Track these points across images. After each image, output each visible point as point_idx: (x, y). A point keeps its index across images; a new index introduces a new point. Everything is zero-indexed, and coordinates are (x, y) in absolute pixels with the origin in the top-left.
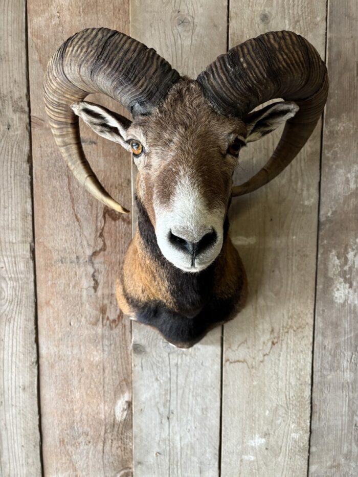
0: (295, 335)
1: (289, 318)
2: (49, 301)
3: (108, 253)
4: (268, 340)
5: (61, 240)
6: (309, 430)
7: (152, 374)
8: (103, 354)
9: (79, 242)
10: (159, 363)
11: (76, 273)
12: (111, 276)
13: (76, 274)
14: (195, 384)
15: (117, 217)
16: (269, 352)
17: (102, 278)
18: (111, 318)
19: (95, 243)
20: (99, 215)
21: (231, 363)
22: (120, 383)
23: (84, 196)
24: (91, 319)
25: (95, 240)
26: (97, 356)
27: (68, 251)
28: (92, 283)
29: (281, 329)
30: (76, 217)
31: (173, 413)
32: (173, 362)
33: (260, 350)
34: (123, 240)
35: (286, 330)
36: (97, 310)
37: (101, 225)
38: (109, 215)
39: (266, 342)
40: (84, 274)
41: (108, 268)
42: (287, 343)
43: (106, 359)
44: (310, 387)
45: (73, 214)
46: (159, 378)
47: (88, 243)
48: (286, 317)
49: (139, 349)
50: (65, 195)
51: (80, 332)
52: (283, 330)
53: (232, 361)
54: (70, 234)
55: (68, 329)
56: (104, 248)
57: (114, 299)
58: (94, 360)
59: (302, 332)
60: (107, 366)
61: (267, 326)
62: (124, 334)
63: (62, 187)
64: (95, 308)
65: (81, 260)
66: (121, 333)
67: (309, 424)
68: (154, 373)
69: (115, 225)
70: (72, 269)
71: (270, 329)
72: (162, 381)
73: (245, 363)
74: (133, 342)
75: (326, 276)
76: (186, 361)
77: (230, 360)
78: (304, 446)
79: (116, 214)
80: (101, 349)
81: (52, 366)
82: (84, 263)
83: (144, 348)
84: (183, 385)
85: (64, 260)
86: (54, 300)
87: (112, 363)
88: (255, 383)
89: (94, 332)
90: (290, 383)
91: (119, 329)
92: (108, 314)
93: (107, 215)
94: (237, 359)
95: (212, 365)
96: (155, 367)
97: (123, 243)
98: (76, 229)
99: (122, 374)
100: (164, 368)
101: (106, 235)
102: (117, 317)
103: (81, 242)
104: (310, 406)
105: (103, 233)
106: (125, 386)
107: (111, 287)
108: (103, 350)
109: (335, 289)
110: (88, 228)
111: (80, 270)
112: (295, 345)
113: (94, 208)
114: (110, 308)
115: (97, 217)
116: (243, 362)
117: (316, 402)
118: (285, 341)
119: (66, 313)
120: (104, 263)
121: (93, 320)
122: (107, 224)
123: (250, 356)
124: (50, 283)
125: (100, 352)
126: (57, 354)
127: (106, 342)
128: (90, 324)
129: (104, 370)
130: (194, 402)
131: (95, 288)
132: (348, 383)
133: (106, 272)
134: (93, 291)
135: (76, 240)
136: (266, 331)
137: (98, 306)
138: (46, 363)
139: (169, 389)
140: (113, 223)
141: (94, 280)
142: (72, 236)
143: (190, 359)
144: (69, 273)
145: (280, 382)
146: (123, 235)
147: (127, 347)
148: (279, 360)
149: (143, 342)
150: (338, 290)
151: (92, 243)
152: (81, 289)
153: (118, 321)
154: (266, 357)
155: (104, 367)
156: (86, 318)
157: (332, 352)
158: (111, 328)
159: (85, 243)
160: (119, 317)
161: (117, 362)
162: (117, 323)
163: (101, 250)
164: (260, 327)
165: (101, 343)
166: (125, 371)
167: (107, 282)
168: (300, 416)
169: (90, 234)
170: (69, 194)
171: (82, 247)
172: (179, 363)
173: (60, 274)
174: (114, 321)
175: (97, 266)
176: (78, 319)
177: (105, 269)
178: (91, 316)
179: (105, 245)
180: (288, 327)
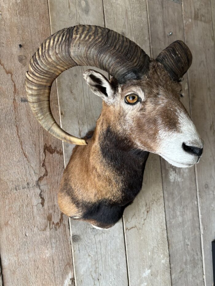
0: (157, 204)
1: (153, 196)
2: (7, 222)
3: (49, 177)
4: (145, 210)
5: (14, 173)
6: (169, 255)
7: (86, 253)
8: (52, 250)
9: (28, 172)
10: (89, 244)
11: (27, 195)
12: (53, 192)
14: (111, 250)
15: (53, 151)
16: (146, 218)
17: (47, 196)
18: (55, 222)
19: (40, 171)
20: (41, 150)
21: (129, 230)
22: (65, 268)
23: (29, 139)
24: (41, 227)
25: (40, 169)
26: (47, 253)
27: (20, 180)
28: (40, 200)
29: (150, 202)
30: (25, 155)
31: (101, 275)
32: (98, 240)
33: (142, 218)
34: (58, 166)
35: (152, 203)
36: (45, 219)
37: (43, 158)
38: (47, 150)
39: (144, 212)
40: (34, 195)
41: (50, 188)
42: (154, 210)
43: (54, 253)
44: (166, 231)
45: (22, 152)
46: (90, 254)
47: (35, 172)
48: (151, 195)
49: (76, 238)
50: (15, 140)
51: (34, 239)
52: (151, 203)
53: (129, 229)
54: (21, 168)
55: (24, 240)
56: (46, 174)
57: (56, 208)
58: (45, 257)
59: (159, 202)
60: (56, 258)
61: (144, 203)
62: (65, 231)
63: (12, 134)
64: (43, 218)
65: (31, 185)
66: (63, 231)
67: (168, 252)
68: (87, 252)
69: (52, 157)
70: (24, 193)
71: (145, 204)
72: (92, 256)
73: (136, 228)
74: (71, 235)
75: (165, 169)
76: (105, 237)
77: (128, 229)
78: (168, 265)
79: (52, 149)
80: (50, 246)
81: (14, 273)
82: (33, 186)
83: (79, 236)
84: (105, 253)
85: (17, 188)
86: (12, 220)
87: (58, 255)
88: (142, 238)
89: (45, 236)
90: (157, 232)
91: (61, 229)
92: (53, 220)
93: (46, 151)
94: (131, 227)
95: (119, 234)
96: (87, 247)
97: (58, 168)
98: (25, 163)
99: (66, 261)
100: (93, 246)
101: (46, 164)
102: (59, 220)
103: (30, 172)
104: (167, 241)
105: (45, 163)
106: (69, 268)
107: (53, 200)
108: (52, 247)
109: (170, 175)
110: (34, 161)
111: (30, 193)
112: (157, 210)
113: (37, 146)
114: (54, 215)
115: (40, 153)
116: (134, 227)
117: (170, 239)
118: (152, 209)
119: (22, 228)
120: (47, 184)
121: (43, 227)
122: (47, 157)
123: (138, 222)
124: (7, 207)
125: (49, 249)
126: (17, 262)
127: (53, 240)
128: (41, 231)
129: (53, 262)
130: (112, 263)
131: (43, 204)
132: (180, 223)
133: (49, 190)
134: (41, 206)
135: (26, 171)
136: (143, 206)
137: (46, 216)
138: (9, 272)
139: (97, 259)
140: (51, 155)
141: (41, 198)
142: (23, 169)
143: (107, 235)
144: (22, 196)
145: (153, 233)
146: (58, 162)
147: (67, 239)
148: (151, 220)
149: (78, 233)
150: (171, 175)
151: (37, 172)
152: (33, 206)
153: (60, 223)
154: (145, 221)
155: (53, 259)
156: (37, 227)
157: (173, 209)
158: (56, 230)
159: (33, 172)
160: (60, 220)
161: (62, 253)
162: (59, 224)
163: (44, 176)
164: (140, 204)
165: (50, 243)
166: (68, 257)
167: (51, 197)
168: (164, 249)
169: (36, 166)
170: (18, 139)
171: (31, 176)
172: (101, 240)
173: (15, 199)
174: (58, 223)
175: (42, 187)
176: (31, 229)
177: (48, 189)
179: (46, 171)
180: (153, 200)
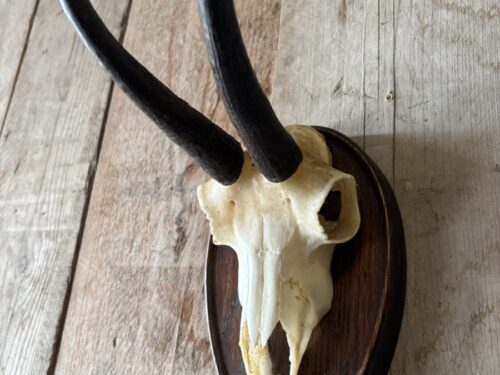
13: (148, 219)
178: (156, 326)
